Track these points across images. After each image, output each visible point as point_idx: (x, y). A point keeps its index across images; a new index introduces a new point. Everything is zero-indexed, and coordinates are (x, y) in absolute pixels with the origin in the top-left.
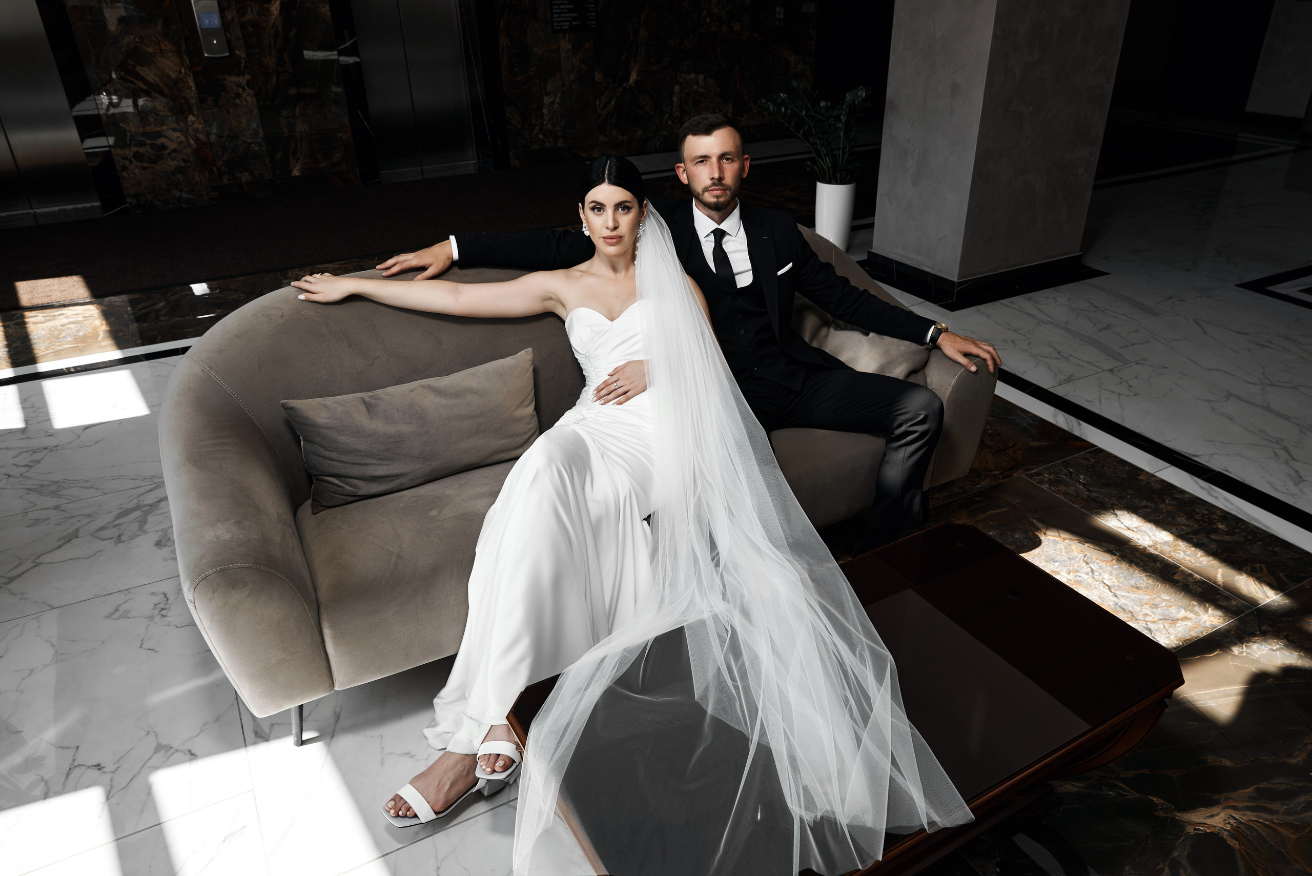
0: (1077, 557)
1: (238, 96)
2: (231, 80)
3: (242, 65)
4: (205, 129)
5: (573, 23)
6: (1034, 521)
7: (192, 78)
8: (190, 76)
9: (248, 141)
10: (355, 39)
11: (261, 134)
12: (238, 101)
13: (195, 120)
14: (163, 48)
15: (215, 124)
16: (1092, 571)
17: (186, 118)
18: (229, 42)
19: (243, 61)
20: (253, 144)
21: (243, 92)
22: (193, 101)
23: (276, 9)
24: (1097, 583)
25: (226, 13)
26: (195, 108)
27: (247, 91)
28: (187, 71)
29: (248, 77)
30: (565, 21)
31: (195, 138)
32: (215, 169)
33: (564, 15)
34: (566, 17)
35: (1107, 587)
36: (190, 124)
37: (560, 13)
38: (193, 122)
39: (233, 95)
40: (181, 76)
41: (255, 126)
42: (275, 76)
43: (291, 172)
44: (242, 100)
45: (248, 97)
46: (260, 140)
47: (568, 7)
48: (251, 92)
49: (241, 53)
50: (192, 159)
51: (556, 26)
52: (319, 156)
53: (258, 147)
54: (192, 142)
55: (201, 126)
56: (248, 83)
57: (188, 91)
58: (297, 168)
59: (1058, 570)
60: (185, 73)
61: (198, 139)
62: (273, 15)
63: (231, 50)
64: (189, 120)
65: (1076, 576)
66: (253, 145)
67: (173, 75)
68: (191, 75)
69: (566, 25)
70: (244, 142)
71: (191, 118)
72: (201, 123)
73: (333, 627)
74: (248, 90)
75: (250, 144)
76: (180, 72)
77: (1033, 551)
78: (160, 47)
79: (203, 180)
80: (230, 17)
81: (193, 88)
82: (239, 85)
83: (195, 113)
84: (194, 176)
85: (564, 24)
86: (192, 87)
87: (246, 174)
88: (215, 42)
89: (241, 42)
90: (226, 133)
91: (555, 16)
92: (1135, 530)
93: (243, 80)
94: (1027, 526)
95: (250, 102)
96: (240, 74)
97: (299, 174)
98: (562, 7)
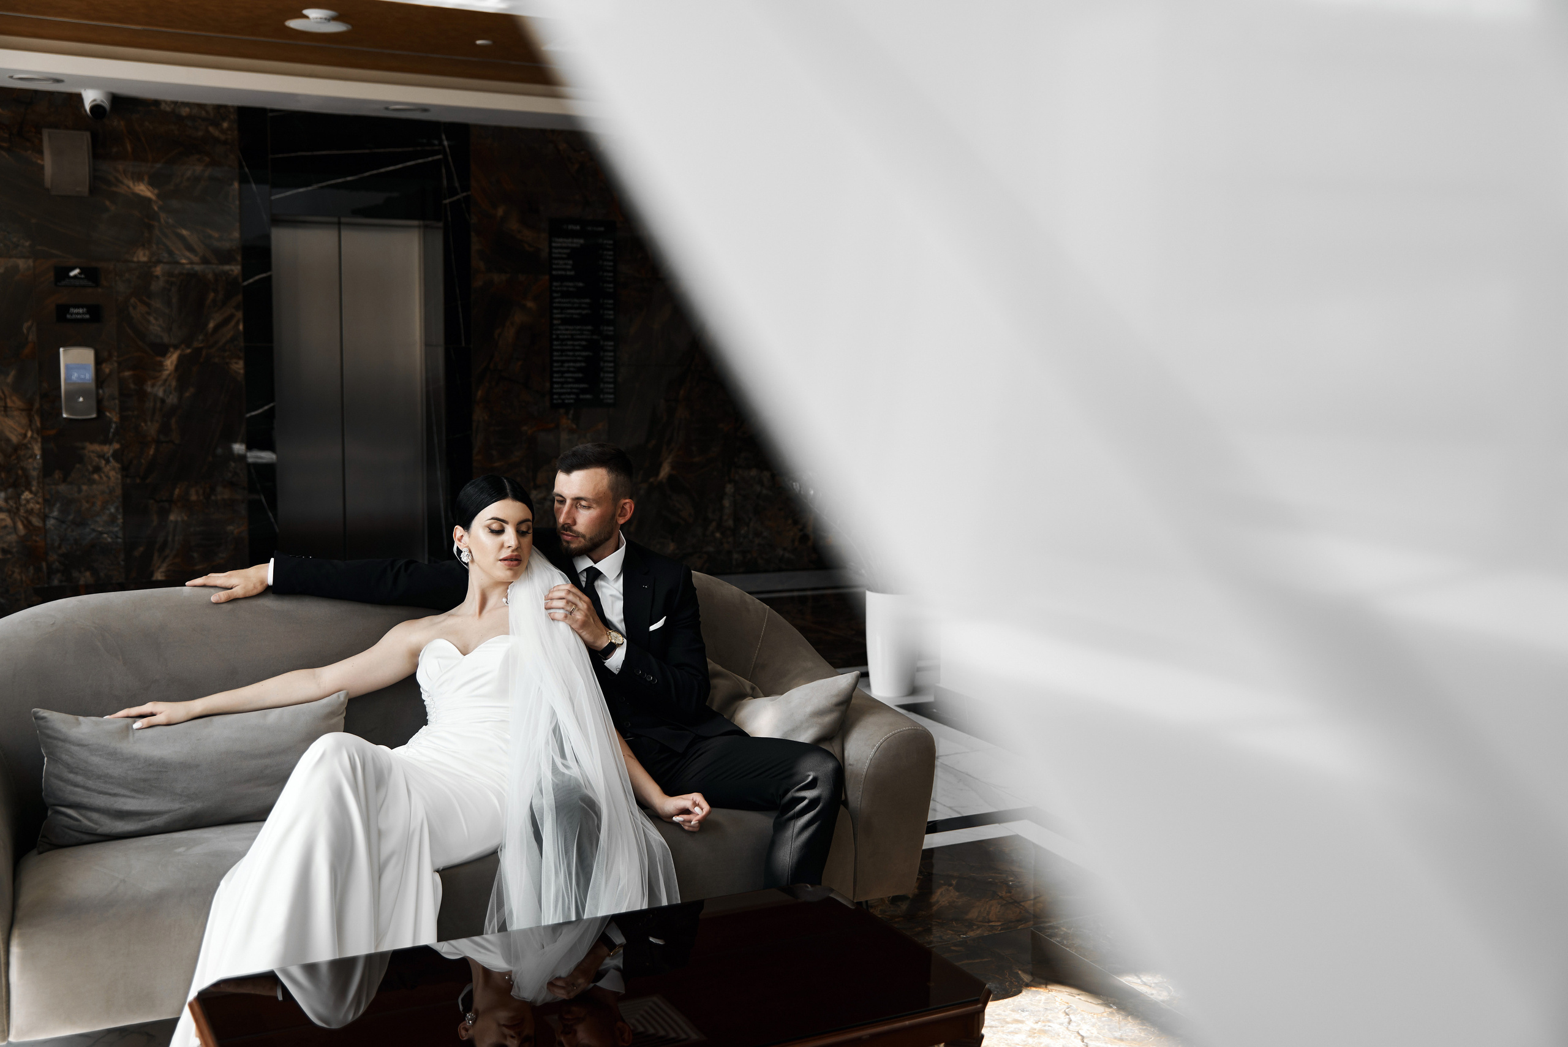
0: (1057, 1008)
1: (97, 469)
2: (93, 449)
3: (112, 430)
4: (42, 511)
5: (582, 396)
6: (1020, 972)
7: (39, 445)
8: (37, 442)
9: (100, 529)
10: (272, 405)
11: (120, 521)
12: (96, 477)
13: (31, 498)
14: (9, 404)
15: (58, 505)
16: (1070, 1022)
17: (19, 496)
18: (99, 402)
19: (114, 426)
20: (105, 533)
21: (106, 465)
22: (34, 473)
23: (172, 363)
24: (1070, 1033)
25: (104, 365)
26: (35, 483)
27: (111, 464)
28: (35, 435)
29: (116, 446)
30: (569, 394)
31: (25, 522)
32: (44, 565)
33: (569, 386)
34: (571, 388)
35: (1080, 1037)
36: (23, 502)
37: (562, 383)
38: (28, 501)
39: (90, 468)
40: (25, 441)
41: (113, 510)
42: (153, 447)
43: (152, 574)
44: (103, 475)
45: (112, 473)
46: (116, 529)
47: (576, 375)
48: (117, 465)
49: (113, 416)
50: (15, 550)
51: (556, 399)
52: (195, 555)
53: (112, 538)
54: (20, 526)
55: (38, 506)
56: (116, 455)
57: (30, 460)
58: (162, 569)
59: (1024, 1019)
60: (32, 437)
61: (30, 522)
62: (167, 370)
63: (100, 411)
64: (23, 497)
65: (1045, 1026)
66: (105, 536)
67: (14, 439)
68: (39, 440)
69: (572, 399)
70: (94, 530)
71: (27, 495)
72: (38, 503)
73: (23, 945)
74: (113, 463)
75: (101, 533)
76: (25, 435)
77: (1001, 1001)
78: (6, 403)
79: (24, 578)
80: (107, 371)
81: (38, 457)
82: (102, 456)
83: (34, 489)
84: (13, 572)
85: (568, 396)
86: (36, 456)
87: (88, 574)
88: (81, 399)
89: (117, 402)
90: (71, 517)
91: (556, 386)
92: (1153, 985)
93: (108, 449)
94: (1007, 976)
95: (113, 479)
96: (106, 441)
97: (163, 578)
98: (566, 375)
